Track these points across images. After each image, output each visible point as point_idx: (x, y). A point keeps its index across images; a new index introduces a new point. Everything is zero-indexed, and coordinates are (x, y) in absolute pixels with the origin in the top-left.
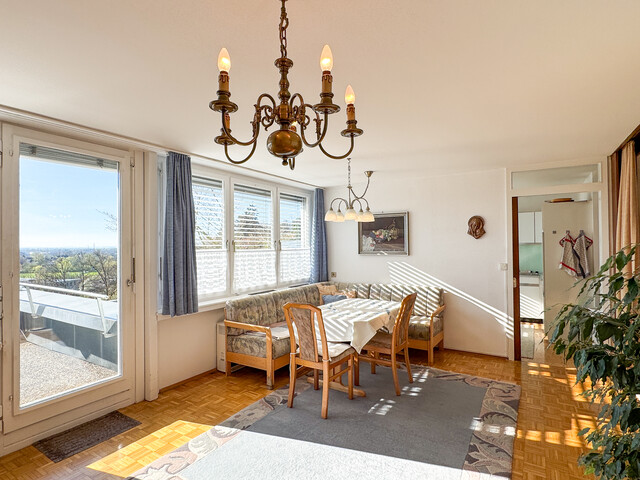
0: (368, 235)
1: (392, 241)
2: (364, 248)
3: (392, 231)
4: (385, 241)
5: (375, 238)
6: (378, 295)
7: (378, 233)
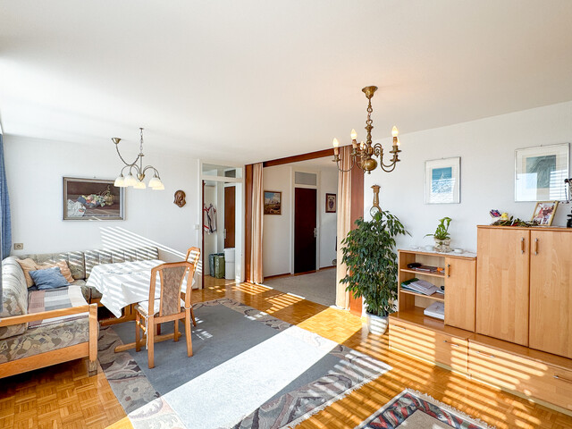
0: (75, 200)
1: (106, 207)
2: (70, 214)
3: (106, 197)
4: (99, 206)
5: (84, 203)
6: (96, 260)
7: (89, 198)
